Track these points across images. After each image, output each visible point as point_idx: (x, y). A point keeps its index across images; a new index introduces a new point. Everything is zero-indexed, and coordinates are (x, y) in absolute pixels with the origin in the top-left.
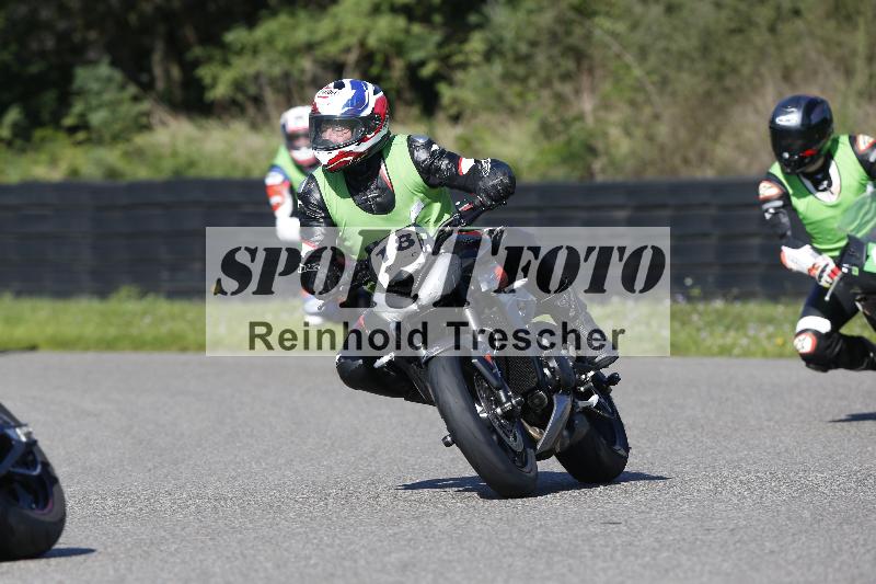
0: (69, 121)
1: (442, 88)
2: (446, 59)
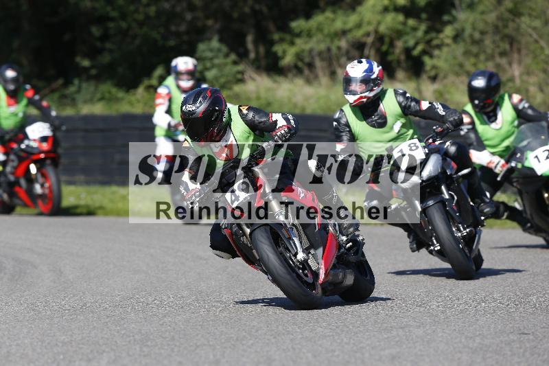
1: (426, 59)
2: (429, 42)
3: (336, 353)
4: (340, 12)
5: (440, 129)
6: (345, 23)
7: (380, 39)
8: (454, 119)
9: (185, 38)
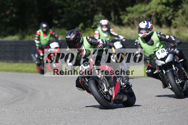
0: (93, 26)
1: (173, 21)
2: (173, 15)
3: (141, 121)
4: (143, 5)
5: (173, 45)
6: (145, 8)
7: (157, 14)
8: (178, 42)
9: (90, 13)
